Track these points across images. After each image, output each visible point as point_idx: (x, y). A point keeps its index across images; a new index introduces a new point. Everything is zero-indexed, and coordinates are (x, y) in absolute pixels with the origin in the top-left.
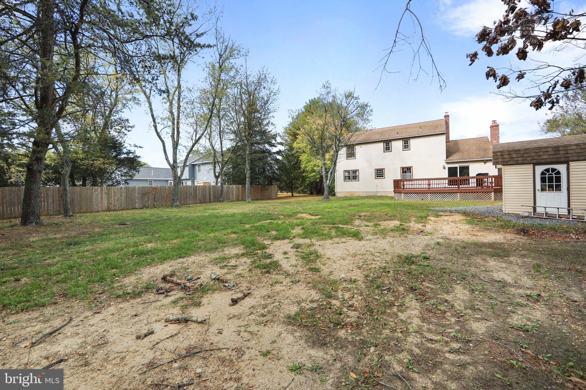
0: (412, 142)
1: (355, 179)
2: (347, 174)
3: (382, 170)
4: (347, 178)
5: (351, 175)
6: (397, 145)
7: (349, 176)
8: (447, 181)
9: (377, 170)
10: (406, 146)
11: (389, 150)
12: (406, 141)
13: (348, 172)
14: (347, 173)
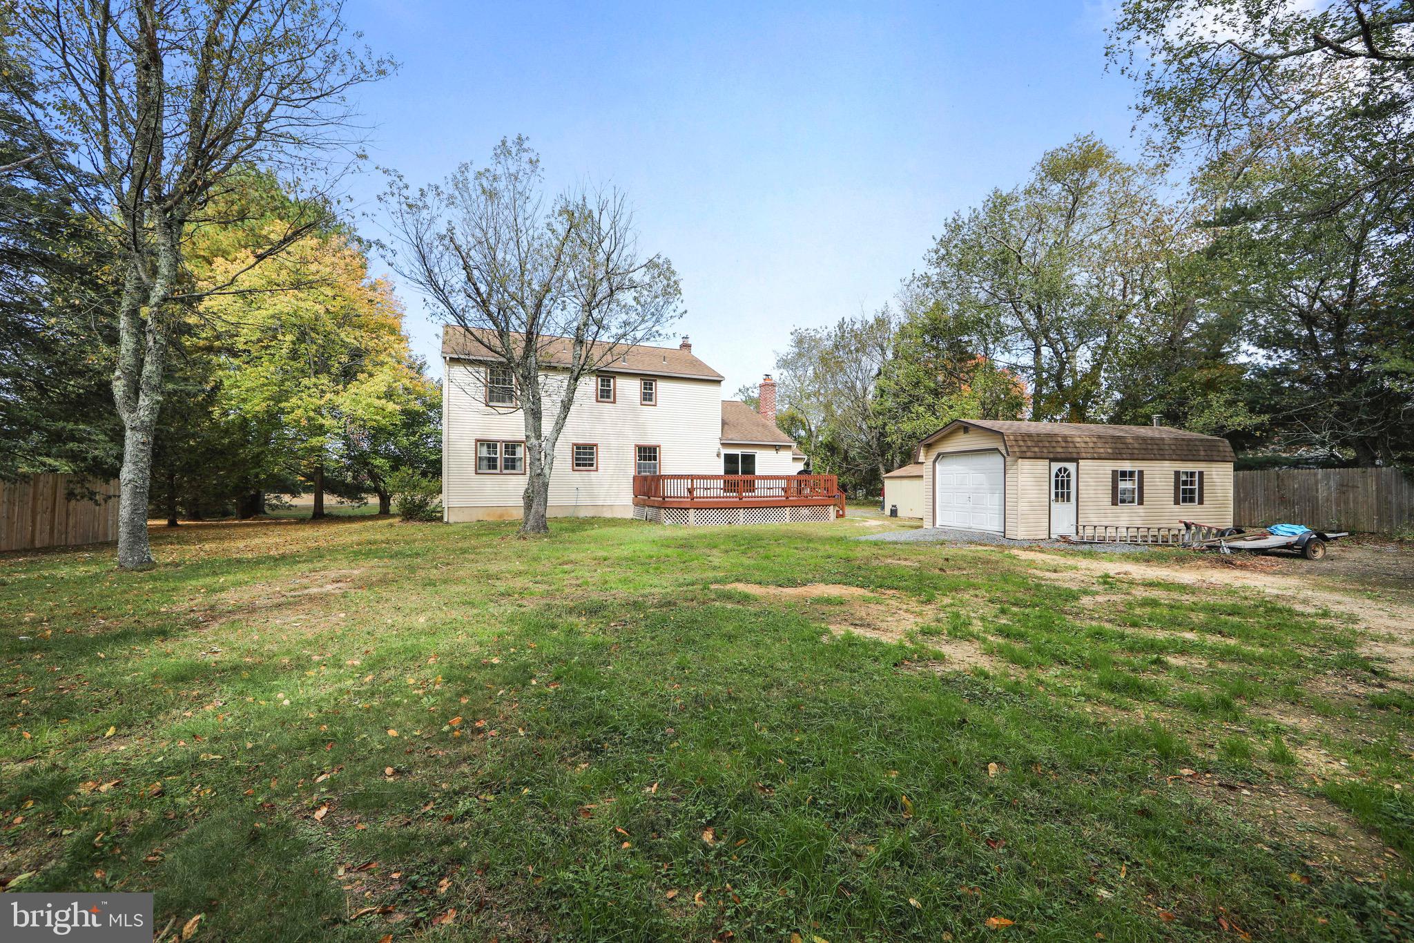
0: (661, 387)
1: (513, 468)
2: (484, 452)
3: (591, 447)
4: (485, 463)
5: (500, 454)
6: (628, 389)
7: (495, 460)
8: (721, 483)
9: (578, 446)
10: (648, 397)
11: (608, 397)
12: (648, 381)
13: (491, 445)
14: (485, 449)
